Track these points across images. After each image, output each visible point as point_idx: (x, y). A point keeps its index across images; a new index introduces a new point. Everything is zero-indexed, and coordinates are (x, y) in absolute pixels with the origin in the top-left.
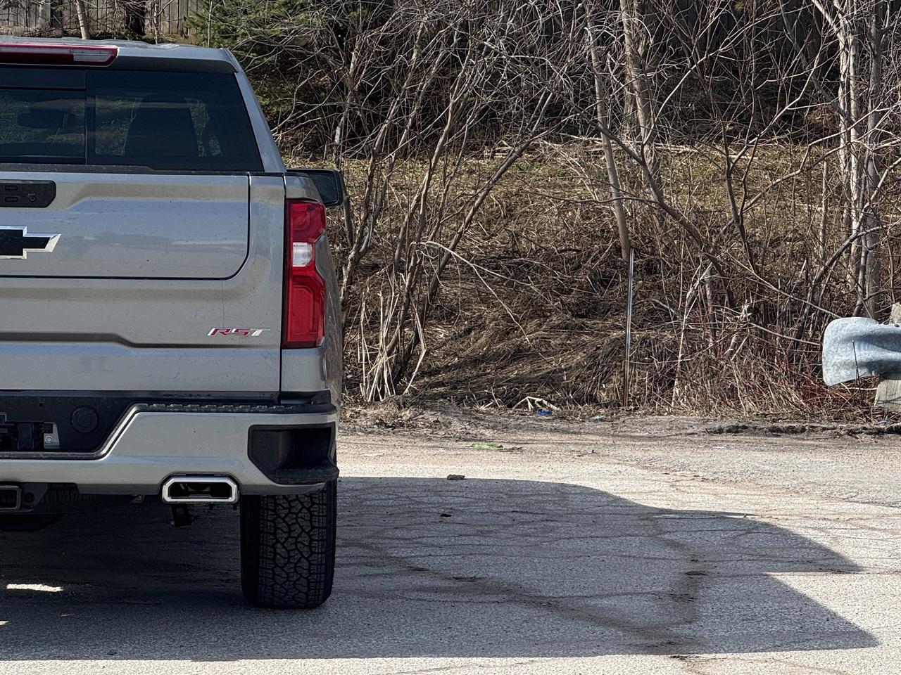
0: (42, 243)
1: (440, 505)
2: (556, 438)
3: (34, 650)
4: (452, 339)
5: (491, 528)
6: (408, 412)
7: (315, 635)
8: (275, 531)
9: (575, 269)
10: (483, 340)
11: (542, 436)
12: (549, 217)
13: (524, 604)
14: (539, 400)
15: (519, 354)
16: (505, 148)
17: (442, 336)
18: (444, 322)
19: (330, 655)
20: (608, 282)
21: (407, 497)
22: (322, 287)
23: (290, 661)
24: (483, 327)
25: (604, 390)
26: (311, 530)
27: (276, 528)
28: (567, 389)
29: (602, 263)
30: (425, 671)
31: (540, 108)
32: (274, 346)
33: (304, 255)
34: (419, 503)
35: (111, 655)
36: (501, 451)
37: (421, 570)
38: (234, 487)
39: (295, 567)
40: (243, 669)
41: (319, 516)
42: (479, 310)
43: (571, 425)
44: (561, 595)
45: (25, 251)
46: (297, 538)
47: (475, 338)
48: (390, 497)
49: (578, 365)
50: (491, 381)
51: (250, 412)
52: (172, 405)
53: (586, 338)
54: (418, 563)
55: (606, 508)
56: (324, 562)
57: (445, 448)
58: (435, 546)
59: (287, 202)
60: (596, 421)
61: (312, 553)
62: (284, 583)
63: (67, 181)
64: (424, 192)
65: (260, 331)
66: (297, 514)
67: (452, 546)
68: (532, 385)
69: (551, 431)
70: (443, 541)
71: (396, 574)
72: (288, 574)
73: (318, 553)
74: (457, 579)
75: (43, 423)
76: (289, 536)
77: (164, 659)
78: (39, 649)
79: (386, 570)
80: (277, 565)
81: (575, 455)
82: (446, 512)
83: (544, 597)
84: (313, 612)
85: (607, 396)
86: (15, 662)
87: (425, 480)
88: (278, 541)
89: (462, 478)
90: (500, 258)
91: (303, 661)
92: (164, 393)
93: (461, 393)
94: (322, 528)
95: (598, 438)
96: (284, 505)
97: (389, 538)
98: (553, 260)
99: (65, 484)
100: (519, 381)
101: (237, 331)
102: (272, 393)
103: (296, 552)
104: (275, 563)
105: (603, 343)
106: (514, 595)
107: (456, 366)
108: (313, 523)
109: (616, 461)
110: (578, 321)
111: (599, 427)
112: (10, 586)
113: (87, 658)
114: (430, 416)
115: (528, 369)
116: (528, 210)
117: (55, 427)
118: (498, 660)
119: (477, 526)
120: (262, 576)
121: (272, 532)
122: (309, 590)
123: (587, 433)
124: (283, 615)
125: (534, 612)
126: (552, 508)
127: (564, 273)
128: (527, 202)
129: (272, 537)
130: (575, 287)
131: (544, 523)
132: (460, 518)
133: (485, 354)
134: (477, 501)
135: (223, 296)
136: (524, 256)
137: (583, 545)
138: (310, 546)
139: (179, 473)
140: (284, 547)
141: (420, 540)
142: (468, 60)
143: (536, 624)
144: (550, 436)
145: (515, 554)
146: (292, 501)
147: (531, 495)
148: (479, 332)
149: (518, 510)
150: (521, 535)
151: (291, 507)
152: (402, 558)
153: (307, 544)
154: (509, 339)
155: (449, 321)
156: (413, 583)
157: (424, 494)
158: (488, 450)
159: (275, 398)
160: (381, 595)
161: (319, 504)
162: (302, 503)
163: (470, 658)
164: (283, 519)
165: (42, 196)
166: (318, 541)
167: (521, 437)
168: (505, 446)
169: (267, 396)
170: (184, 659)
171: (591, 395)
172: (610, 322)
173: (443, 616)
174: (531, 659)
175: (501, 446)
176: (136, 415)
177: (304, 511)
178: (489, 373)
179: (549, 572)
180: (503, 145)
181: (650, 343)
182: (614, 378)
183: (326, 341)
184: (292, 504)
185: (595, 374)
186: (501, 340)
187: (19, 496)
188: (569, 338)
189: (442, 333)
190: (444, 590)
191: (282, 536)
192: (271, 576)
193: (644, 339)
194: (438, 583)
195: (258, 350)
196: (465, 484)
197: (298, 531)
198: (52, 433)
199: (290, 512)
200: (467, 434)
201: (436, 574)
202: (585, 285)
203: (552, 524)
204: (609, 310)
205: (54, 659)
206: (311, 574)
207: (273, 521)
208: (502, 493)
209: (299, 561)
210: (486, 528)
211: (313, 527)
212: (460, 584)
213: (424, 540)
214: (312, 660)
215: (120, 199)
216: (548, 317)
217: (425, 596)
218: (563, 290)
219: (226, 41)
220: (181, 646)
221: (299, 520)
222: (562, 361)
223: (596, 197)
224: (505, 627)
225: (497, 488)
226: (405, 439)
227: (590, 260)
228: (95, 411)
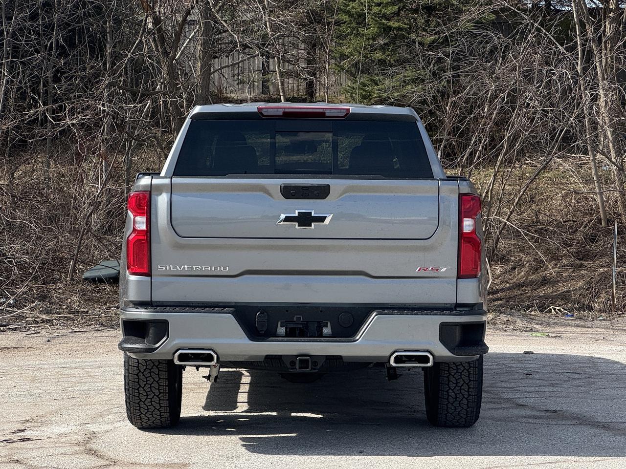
0: (322, 219)
1: (523, 368)
2: (579, 330)
3: (317, 450)
4: (504, 273)
5: (557, 382)
6: (491, 315)
7: (474, 442)
8: (449, 382)
9: (574, 232)
10: (522, 273)
11: (569, 329)
12: (557, 201)
13: (589, 426)
14: (559, 308)
15: (545, 282)
16: (528, 162)
17: (498, 271)
18: (499, 263)
19: (485, 454)
20: (594, 239)
21: (503, 364)
22: (479, 244)
23: (464, 457)
24: (523, 266)
25: (596, 303)
26: (469, 382)
27: (449, 381)
28: (574, 302)
29: (590, 228)
30: (543, 464)
31: (558, 138)
32: (453, 277)
33: (469, 225)
34: (511, 367)
35: (361, 453)
36: (549, 337)
37: (523, 406)
38: (431, 357)
39: (460, 404)
40: (438, 461)
41: (474, 374)
42: (519, 256)
43: (586, 323)
44: (609, 421)
45: (313, 224)
46: (461, 387)
47: (518, 272)
48: (493, 364)
49: (581, 288)
50: (529, 297)
51: (440, 315)
52: (396, 311)
53: (583, 272)
54: (521, 401)
55: (621, 371)
56: (476, 400)
57: (516, 336)
58: (528, 392)
59: (460, 196)
60: (600, 320)
61: (469, 395)
62: (453, 412)
63: (336, 184)
64: (491, 187)
65: (445, 269)
66: (461, 373)
67: (538, 392)
68: (554, 299)
69: (575, 326)
70: (531, 389)
71: (509, 408)
72: (455, 407)
73: (473, 395)
74: (546, 411)
75: (322, 322)
76: (457, 386)
77: (392, 455)
78: (320, 449)
79: (503, 406)
80: (449, 402)
81: (594, 340)
82: (528, 372)
83: (600, 422)
84: (469, 429)
85: (599, 306)
86: (309, 456)
87: (511, 354)
88: (450, 389)
89: (532, 353)
90: (530, 226)
91: (471, 457)
92: (390, 304)
93: (512, 304)
94: (475, 381)
95: (603, 330)
96: (454, 368)
97: (499, 387)
98: (560, 227)
99: (333, 356)
100: (546, 297)
101: (432, 269)
102: (451, 304)
103: (461, 394)
104: (448, 401)
105: (595, 275)
106: (581, 420)
107: (508, 289)
108: (470, 378)
109: (619, 344)
110: (578, 262)
111: (603, 324)
112: (293, 414)
113: (348, 455)
114: (503, 317)
115: (550, 290)
116: (543, 198)
117: (329, 324)
118: (584, 458)
119: (548, 380)
120: (441, 409)
121: (447, 383)
122: (467, 416)
123: (597, 327)
124: (452, 431)
125: (597, 431)
126: (590, 371)
127: (567, 234)
128: (542, 194)
129: (447, 386)
130: (575, 242)
131: (588, 379)
132: (537, 376)
133: (525, 281)
134: (544, 366)
135: (425, 249)
136: (544, 225)
137: (614, 392)
138: (468, 391)
139: (400, 349)
140: (453, 392)
141: (518, 388)
142: (517, 111)
143: (600, 438)
144: (575, 329)
145: (576, 397)
146: (458, 365)
147: (575, 363)
148: (520, 269)
149: (570, 371)
150: (576, 386)
151: (458, 369)
152: (511, 399)
153: (466, 390)
154: (538, 273)
155: (502, 262)
156: (521, 413)
157: (512, 362)
158: (541, 337)
159: (453, 307)
160: (505, 420)
161: (473, 367)
162: (464, 367)
163: (567, 457)
164: (453, 376)
165: (322, 192)
166: (473, 388)
167: (558, 330)
168: (551, 335)
169: (448, 305)
170: (403, 455)
171: (589, 306)
172: (597, 262)
173: (544, 432)
174: (604, 458)
175: (548, 335)
176: (375, 317)
177: (465, 371)
178: (527, 293)
179: (599, 407)
180: (527, 160)
181: (623, 275)
182: (602, 296)
183: (481, 274)
184: (458, 367)
185: (590, 293)
186: (533, 273)
187: (310, 363)
188: (573, 272)
189: (499, 270)
190: (540, 417)
191: (452, 386)
192: (446, 408)
193: (619, 272)
194: (535, 413)
195: (444, 279)
196: (534, 357)
197: (462, 382)
198: (327, 327)
199: (457, 372)
200: (526, 327)
201: (533, 408)
202: (581, 242)
203: (592, 380)
204: (596, 256)
205: (329, 455)
206: (468, 407)
207: (448, 377)
208: (557, 362)
209: (462, 400)
210: (554, 382)
211: (470, 380)
212: (548, 414)
213: (521, 389)
214: (476, 457)
215: (366, 194)
216: (560, 260)
217: (530, 420)
218: (567, 244)
219: (365, 101)
220: (399, 448)
221: (462, 376)
222: (571, 286)
223: (585, 190)
224: (582, 439)
225: (554, 359)
226: (491, 330)
227: (583, 227)
228: (352, 315)
